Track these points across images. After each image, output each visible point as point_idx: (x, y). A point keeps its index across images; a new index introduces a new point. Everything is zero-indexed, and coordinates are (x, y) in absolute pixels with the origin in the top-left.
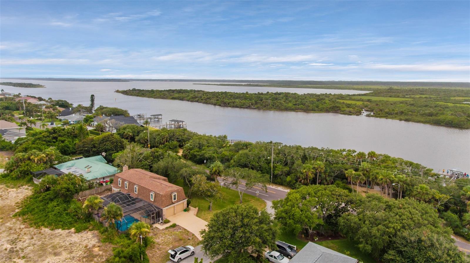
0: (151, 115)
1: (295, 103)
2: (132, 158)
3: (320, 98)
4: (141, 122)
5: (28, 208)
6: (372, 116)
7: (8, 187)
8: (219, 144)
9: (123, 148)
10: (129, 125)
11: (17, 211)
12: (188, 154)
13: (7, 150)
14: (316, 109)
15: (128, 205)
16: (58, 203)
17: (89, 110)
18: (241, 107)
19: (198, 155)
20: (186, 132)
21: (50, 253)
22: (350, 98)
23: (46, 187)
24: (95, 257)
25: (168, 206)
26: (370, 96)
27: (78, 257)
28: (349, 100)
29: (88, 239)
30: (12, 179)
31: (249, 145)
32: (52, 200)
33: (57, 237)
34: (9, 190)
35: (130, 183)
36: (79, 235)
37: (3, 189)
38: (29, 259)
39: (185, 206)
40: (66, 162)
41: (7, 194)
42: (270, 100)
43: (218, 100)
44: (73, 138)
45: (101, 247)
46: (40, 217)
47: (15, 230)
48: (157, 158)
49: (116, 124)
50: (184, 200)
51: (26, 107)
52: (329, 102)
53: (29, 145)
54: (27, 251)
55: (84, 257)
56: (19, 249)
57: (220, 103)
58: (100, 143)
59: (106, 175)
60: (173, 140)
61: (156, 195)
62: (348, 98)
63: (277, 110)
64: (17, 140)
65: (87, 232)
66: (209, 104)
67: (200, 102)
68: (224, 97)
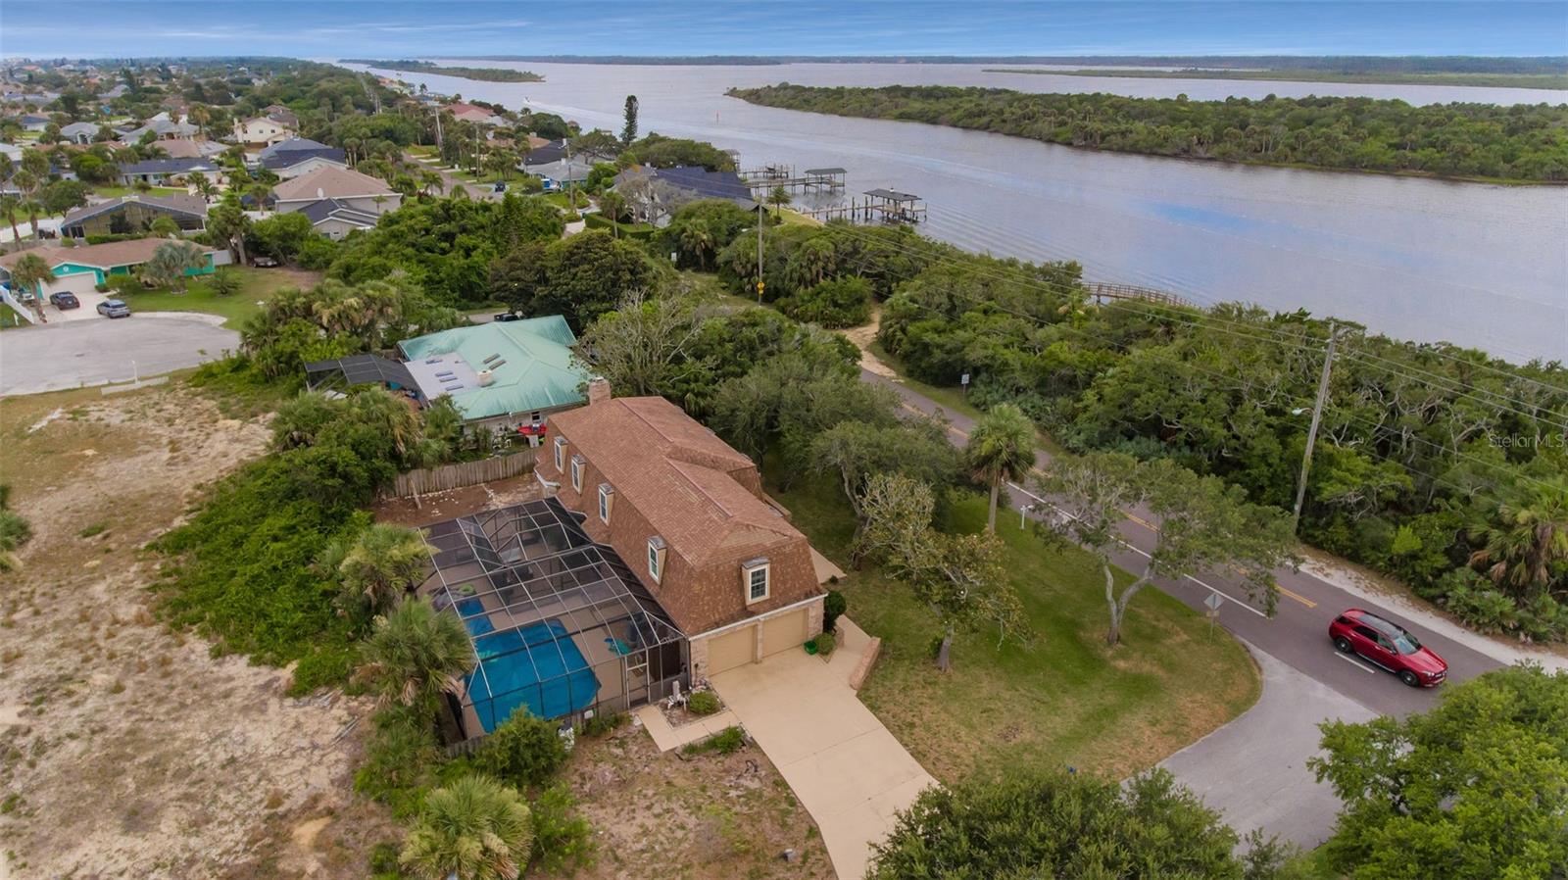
0: (808, 172)
1: (1396, 140)
2: (645, 343)
4: (763, 194)
8: (1039, 302)
10: (709, 201)
12: (899, 334)
13: (318, 269)
14: (1502, 166)
16: (293, 522)
18: (1152, 150)
19: (940, 347)
21: (119, 804)
25: (718, 625)
27: (210, 862)
29: (315, 747)
30: (254, 378)
31: (1182, 318)
34: (221, 423)
36: (295, 714)
39: (815, 625)
42: (1282, 124)
43: (1063, 124)
45: (338, 816)
47: (97, 627)
49: (668, 196)
50: (807, 597)
51: (448, 134)
57: (1070, 135)
58: (561, 268)
59: (544, 405)
60: (851, 271)
61: (671, 559)
65: (334, 702)
66: (1029, 137)
67: (996, 131)
68: (1088, 112)
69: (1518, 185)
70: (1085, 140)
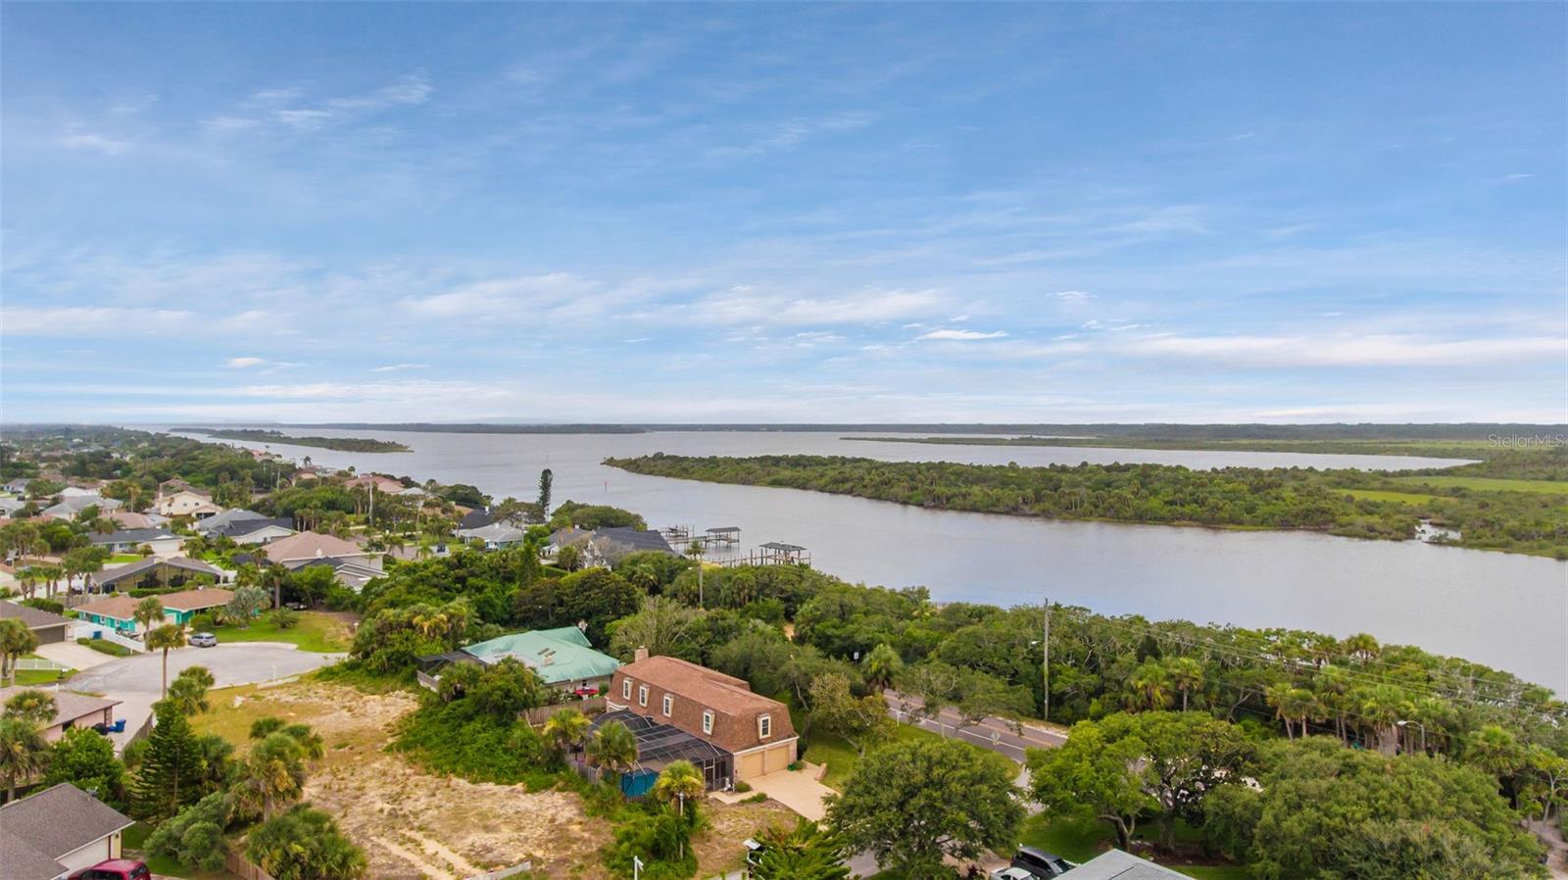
0: (709, 531)
1: (1169, 499)
2: (659, 631)
3: (1262, 483)
4: (680, 548)
5: (414, 735)
6: (1453, 543)
7: (362, 691)
8: (899, 608)
9: (633, 608)
10: (645, 551)
11: (390, 741)
12: (810, 633)
13: (345, 609)
14: (1246, 517)
15: (648, 738)
16: (484, 725)
17: (536, 511)
18: (990, 508)
19: (837, 637)
20: (806, 574)
21: (475, 825)
22: (1385, 483)
23: (455, 688)
24: (573, 843)
25: (747, 748)
26: (1470, 475)
27: (536, 839)
28: (1382, 489)
29: (556, 807)
30: (369, 672)
31: (988, 612)
32: (469, 718)
33: (488, 797)
34: (366, 698)
35: (653, 689)
36: (535, 798)
37: (351, 695)
38: (432, 833)
39: (793, 756)
40: (489, 638)
41: (361, 704)
42: (1087, 487)
43: (913, 488)
44: (502, 583)
45: (586, 824)
46: (445, 755)
47: (395, 777)
48: (722, 634)
49: (612, 549)
50: (789, 737)
51: (376, 504)
52: (1293, 495)
53: (400, 596)
54: (425, 817)
55: (550, 841)
56: (408, 813)
57: (921, 497)
58: (577, 593)
59: (591, 675)
60: (769, 596)
61: (720, 718)
62: (1377, 484)
63: (1107, 522)
64: (368, 584)
65: (553, 794)
66: (887, 500)
67: (859, 495)
68: (934, 478)
69: (1259, 530)
70: (934, 501)
